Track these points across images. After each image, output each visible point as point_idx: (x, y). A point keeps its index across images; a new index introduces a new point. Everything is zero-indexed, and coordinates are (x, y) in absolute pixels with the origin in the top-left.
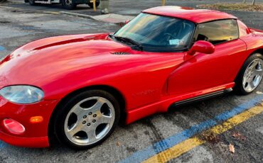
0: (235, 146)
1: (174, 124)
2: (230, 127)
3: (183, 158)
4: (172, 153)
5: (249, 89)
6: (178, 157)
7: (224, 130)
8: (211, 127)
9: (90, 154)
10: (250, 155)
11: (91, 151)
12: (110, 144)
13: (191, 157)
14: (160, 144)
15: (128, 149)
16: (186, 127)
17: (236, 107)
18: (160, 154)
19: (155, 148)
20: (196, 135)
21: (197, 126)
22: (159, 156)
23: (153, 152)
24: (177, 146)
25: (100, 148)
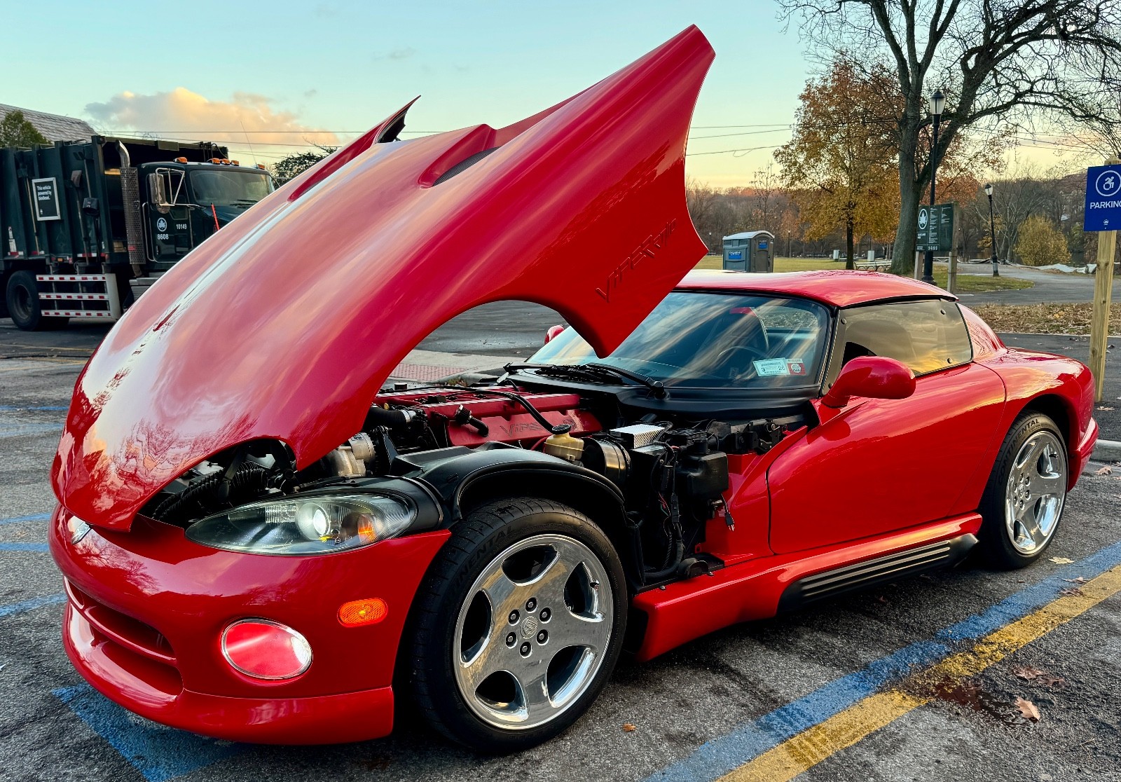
0: (1036, 701)
1: (803, 660)
2: (1000, 656)
3: (875, 745)
4: (835, 736)
5: (1028, 546)
6: (859, 744)
7: (984, 665)
8: (938, 661)
9: (538, 762)
10: (1092, 720)
11: (535, 755)
12: (598, 729)
13: (903, 740)
14: (779, 715)
15: (670, 738)
16: (849, 664)
17: (999, 602)
18: (794, 741)
19: (768, 728)
20: (893, 684)
21: (888, 659)
22: (791, 747)
23: (766, 739)
24: (844, 718)
25: (566, 744)
